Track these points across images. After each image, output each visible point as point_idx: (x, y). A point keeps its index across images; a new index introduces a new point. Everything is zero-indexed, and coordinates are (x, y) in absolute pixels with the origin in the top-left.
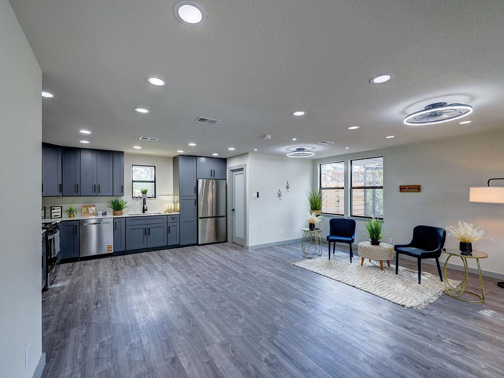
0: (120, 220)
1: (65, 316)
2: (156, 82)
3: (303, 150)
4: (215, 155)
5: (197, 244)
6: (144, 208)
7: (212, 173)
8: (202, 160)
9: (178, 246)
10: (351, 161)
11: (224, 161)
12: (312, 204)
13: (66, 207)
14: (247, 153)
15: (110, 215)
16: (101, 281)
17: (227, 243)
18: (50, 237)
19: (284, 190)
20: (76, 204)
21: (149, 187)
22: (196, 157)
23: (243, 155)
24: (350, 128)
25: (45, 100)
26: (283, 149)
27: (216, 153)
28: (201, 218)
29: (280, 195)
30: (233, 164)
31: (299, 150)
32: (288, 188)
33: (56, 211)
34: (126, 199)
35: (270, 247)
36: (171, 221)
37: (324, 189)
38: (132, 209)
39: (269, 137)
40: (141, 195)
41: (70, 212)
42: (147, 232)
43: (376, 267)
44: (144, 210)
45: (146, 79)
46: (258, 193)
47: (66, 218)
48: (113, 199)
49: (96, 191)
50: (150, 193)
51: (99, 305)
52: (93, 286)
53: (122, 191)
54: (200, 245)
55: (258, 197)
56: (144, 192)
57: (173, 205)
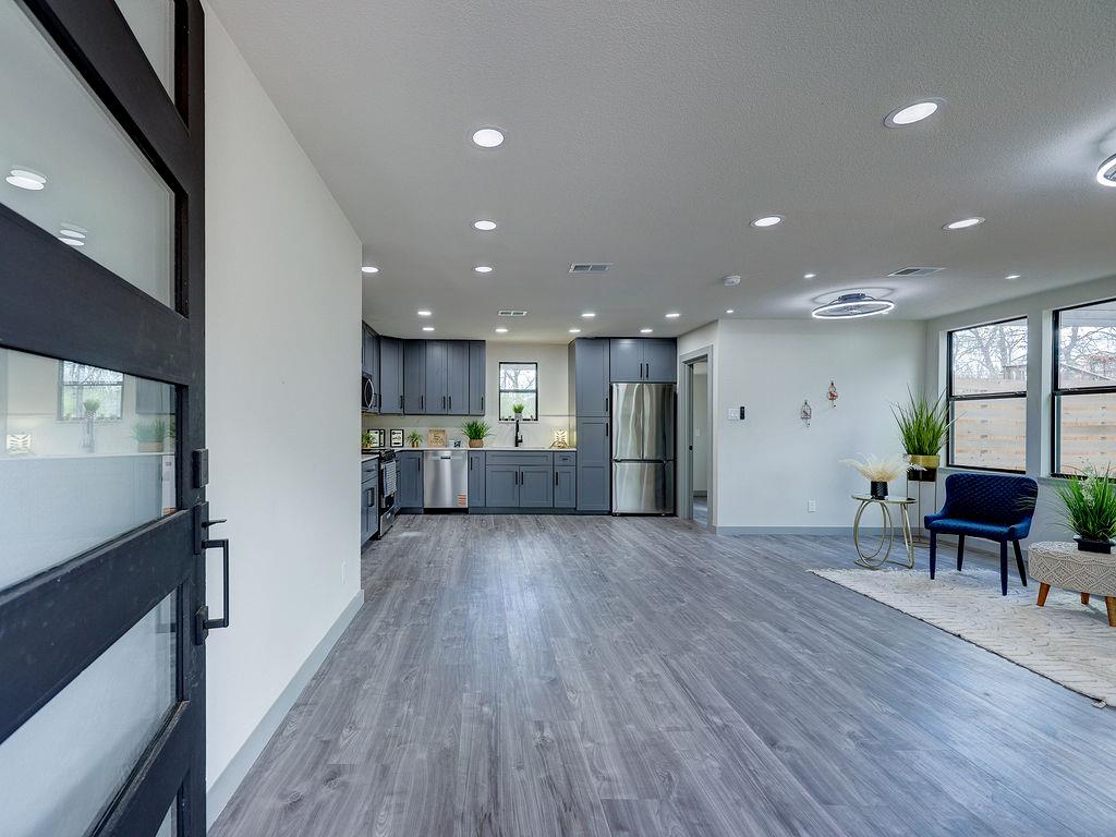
0: (478, 455)
1: (392, 567)
2: (485, 225)
3: (859, 297)
4: (646, 331)
5: (610, 513)
6: (517, 437)
7: (644, 371)
8: (626, 344)
9: (574, 512)
10: (1056, 314)
11: (672, 343)
12: (908, 438)
13: (409, 431)
14: (714, 322)
15: (465, 446)
16: (443, 540)
17: (674, 518)
18: (382, 467)
19: (819, 404)
20: (421, 427)
21: (527, 401)
22: (609, 339)
23: (706, 326)
24: (952, 226)
25: (366, 278)
26: (800, 302)
27: (647, 327)
28: (616, 461)
29: (806, 415)
30: (688, 349)
31: (845, 299)
32: (833, 397)
33: (397, 437)
34: (489, 420)
35: (776, 536)
36: (562, 463)
37: (961, 399)
38: (497, 439)
39: (736, 279)
40: (513, 415)
41: (414, 438)
42: (519, 479)
43: (1097, 615)
44: (518, 442)
45: (472, 225)
46: (742, 408)
47: (408, 446)
48: (470, 420)
49: (446, 408)
50: (528, 412)
51: (432, 565)
52: (431, 544)
53: (483, 407)
54: (615, 515)
55: (742, 417)
56: (518, 410)
57: (566, 433)
